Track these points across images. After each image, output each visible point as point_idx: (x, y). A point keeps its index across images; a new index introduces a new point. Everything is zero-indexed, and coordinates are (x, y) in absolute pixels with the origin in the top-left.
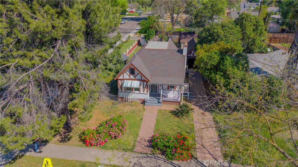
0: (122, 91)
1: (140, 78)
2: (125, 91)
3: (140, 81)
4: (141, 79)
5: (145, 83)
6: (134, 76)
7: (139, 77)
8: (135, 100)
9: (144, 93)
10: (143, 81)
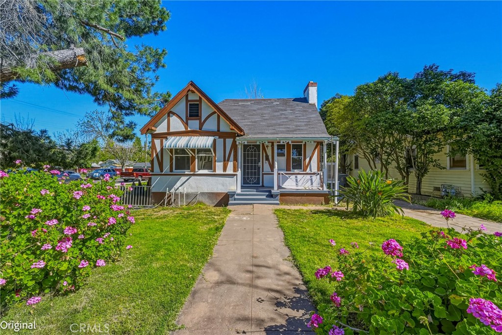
0: (161, 170)
1: (215, 129)
2: (171, 170)
3: (213, 136)
4: (218, 130)
5: (229, 142)
6: (198, 121)
7: (211, 125)
8: (200, 198)
9: (227, 172)
10: (224, 135)
